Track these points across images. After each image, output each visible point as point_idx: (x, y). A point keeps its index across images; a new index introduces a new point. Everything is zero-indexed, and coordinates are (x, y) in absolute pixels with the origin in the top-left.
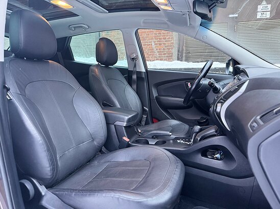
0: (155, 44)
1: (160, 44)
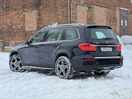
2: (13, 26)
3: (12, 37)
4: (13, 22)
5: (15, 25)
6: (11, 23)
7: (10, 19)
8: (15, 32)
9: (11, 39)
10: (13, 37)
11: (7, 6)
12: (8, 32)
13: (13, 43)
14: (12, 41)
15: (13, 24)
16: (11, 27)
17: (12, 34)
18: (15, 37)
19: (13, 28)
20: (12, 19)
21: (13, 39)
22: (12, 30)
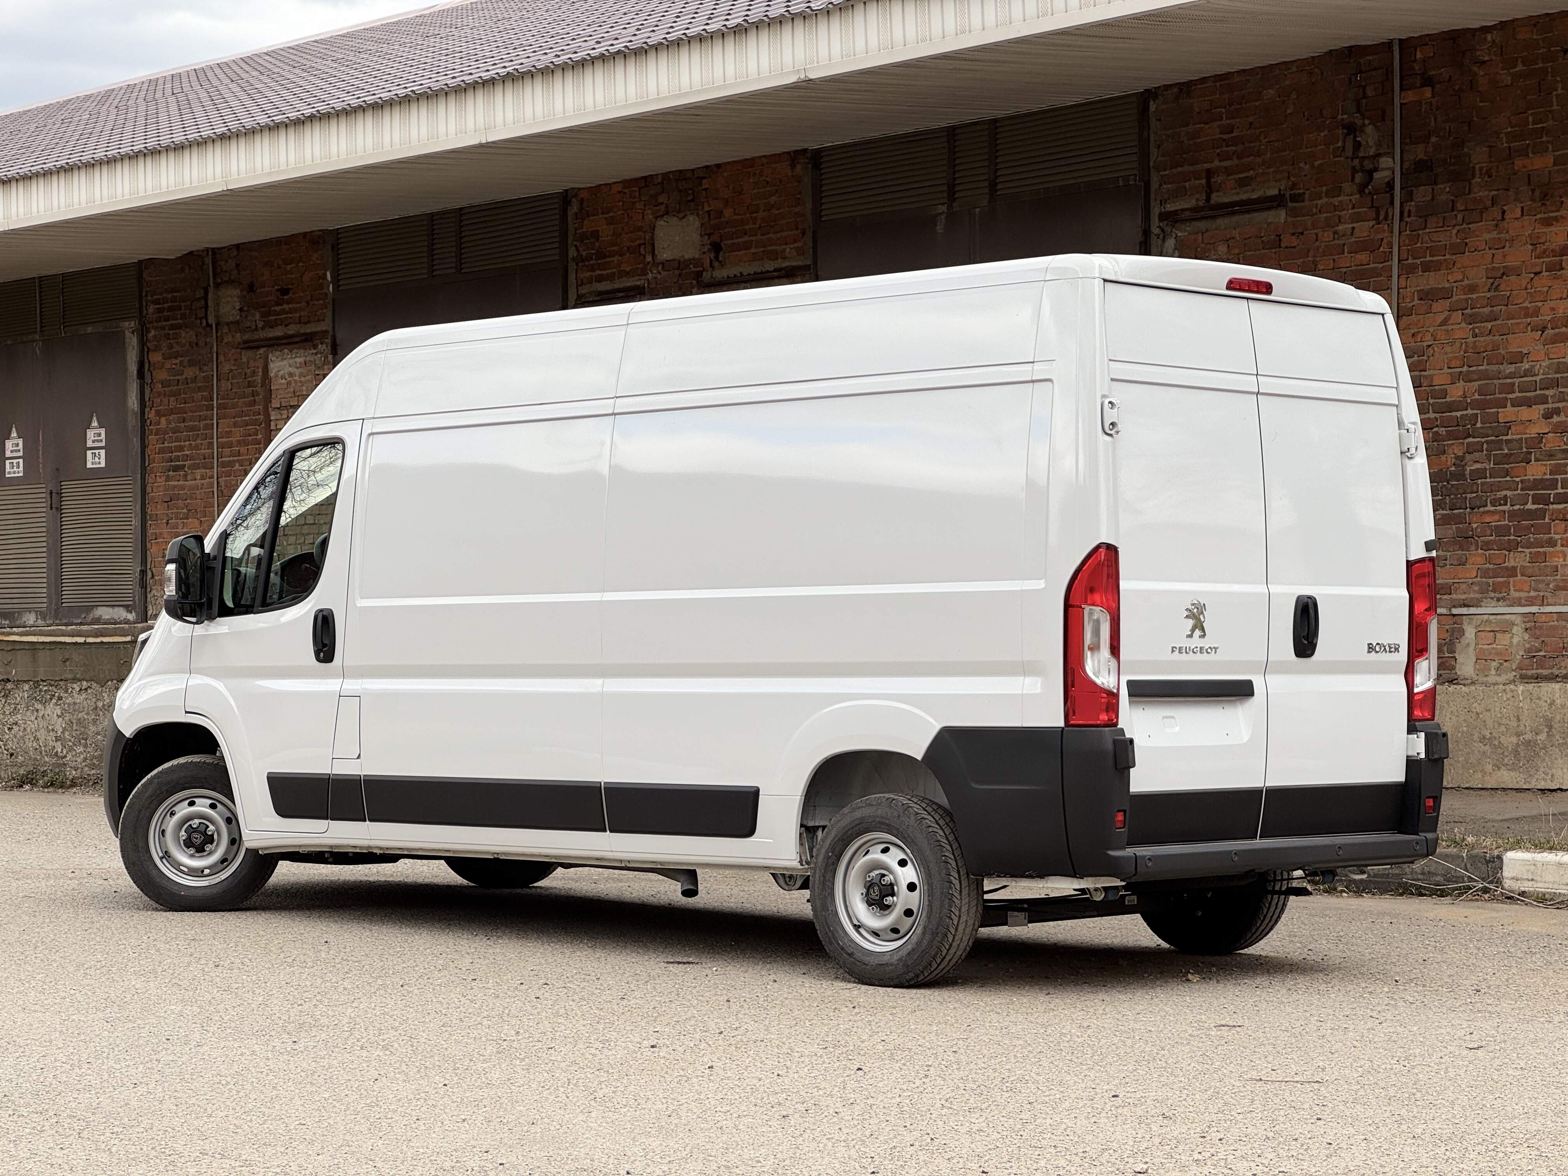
2: (1507, 413)
3: (1487, 546)
4: (1520, 357)
5: (1544, 400)
6: (1485, 376)
7: (1471, 320)
8: (1538, 484)
9: (1486, 574)
10: (1512, 547)
11: (1420, 152)
13: (1506, 628)
14: (1498, 600)
15: (1509, 381)
16: (1479, 425)
17: (1490, 508)
18: (1530, 553)
19: (1509, 437)
20: (1498, 322)
21: (1512, 572)
22: (1492, 466)
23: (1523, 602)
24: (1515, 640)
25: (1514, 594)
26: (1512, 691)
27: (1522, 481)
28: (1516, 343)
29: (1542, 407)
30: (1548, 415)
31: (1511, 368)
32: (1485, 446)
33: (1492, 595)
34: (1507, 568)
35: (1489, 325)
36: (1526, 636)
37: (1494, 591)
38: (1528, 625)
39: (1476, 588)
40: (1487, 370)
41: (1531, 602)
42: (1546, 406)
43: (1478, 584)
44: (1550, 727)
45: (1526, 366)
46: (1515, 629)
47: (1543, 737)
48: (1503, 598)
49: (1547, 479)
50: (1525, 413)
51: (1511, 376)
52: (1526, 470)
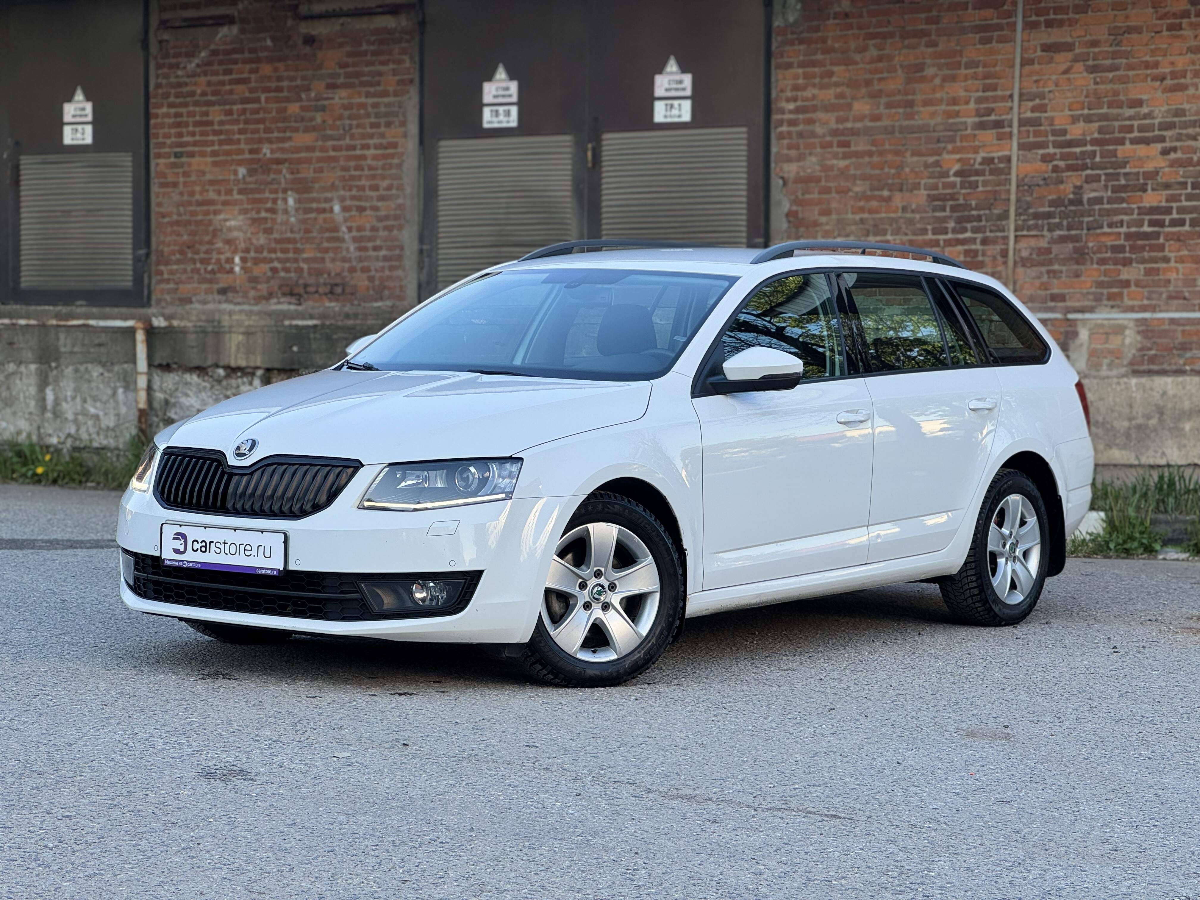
0: (345, 209)
1: (361, 209)
2: (1125, 150)
3: (1102, 262)
4: (1139, 103)
5: (1162, 139)
6: (1105, 117)
7: (1093, 70)
8: (1153, 210)
9: (1100, 284)
10: (1127, 262)
12: (1049, 215)
13: (1118, 331)
14: (1112, 307)
15: (1128, 123)
16: (1098, 159)
17: (1106, 229)
18: (1145, 268)
19: (1127, 170)
20: (1118, 73)
21: (1126, 284)
22: (1109, 193)
23: (1136, 309)
24: (1128, 341)
25: (1128, 302)
26: (1125, 383)
27: (1139, 208)
28: (1136, 91)
29: (1159, 146)
30: (1165, 152)
31: (1131, 112)
32: (1103, 178)
33: (1106, 302)
34: (1121, 281)
35: (1110, 75)
36: (1139, 338)
37: (1109, 299)
38: (1141, 328)
39: (1091, 297)
40: (1107, 114)
41: (1143, 309)
42: (1164, 145)
43: (1093, 293)
44: (1162, 414)
45: (1145, 110)
46: (1127, 332)
47: (1153, 422)
48: (1118, 306)
49: (1162, 207)
50: (1141, 150)
51: (1130, 118)
52: (1141, 197)
